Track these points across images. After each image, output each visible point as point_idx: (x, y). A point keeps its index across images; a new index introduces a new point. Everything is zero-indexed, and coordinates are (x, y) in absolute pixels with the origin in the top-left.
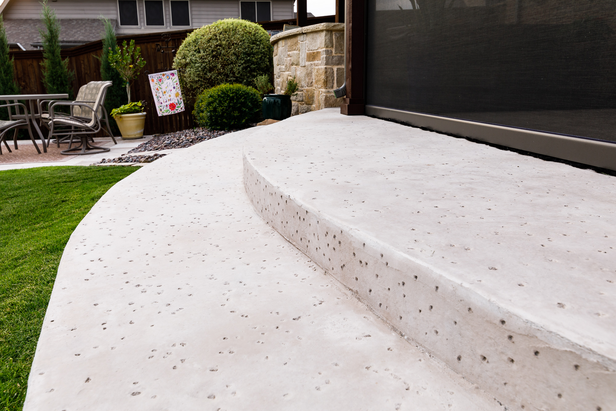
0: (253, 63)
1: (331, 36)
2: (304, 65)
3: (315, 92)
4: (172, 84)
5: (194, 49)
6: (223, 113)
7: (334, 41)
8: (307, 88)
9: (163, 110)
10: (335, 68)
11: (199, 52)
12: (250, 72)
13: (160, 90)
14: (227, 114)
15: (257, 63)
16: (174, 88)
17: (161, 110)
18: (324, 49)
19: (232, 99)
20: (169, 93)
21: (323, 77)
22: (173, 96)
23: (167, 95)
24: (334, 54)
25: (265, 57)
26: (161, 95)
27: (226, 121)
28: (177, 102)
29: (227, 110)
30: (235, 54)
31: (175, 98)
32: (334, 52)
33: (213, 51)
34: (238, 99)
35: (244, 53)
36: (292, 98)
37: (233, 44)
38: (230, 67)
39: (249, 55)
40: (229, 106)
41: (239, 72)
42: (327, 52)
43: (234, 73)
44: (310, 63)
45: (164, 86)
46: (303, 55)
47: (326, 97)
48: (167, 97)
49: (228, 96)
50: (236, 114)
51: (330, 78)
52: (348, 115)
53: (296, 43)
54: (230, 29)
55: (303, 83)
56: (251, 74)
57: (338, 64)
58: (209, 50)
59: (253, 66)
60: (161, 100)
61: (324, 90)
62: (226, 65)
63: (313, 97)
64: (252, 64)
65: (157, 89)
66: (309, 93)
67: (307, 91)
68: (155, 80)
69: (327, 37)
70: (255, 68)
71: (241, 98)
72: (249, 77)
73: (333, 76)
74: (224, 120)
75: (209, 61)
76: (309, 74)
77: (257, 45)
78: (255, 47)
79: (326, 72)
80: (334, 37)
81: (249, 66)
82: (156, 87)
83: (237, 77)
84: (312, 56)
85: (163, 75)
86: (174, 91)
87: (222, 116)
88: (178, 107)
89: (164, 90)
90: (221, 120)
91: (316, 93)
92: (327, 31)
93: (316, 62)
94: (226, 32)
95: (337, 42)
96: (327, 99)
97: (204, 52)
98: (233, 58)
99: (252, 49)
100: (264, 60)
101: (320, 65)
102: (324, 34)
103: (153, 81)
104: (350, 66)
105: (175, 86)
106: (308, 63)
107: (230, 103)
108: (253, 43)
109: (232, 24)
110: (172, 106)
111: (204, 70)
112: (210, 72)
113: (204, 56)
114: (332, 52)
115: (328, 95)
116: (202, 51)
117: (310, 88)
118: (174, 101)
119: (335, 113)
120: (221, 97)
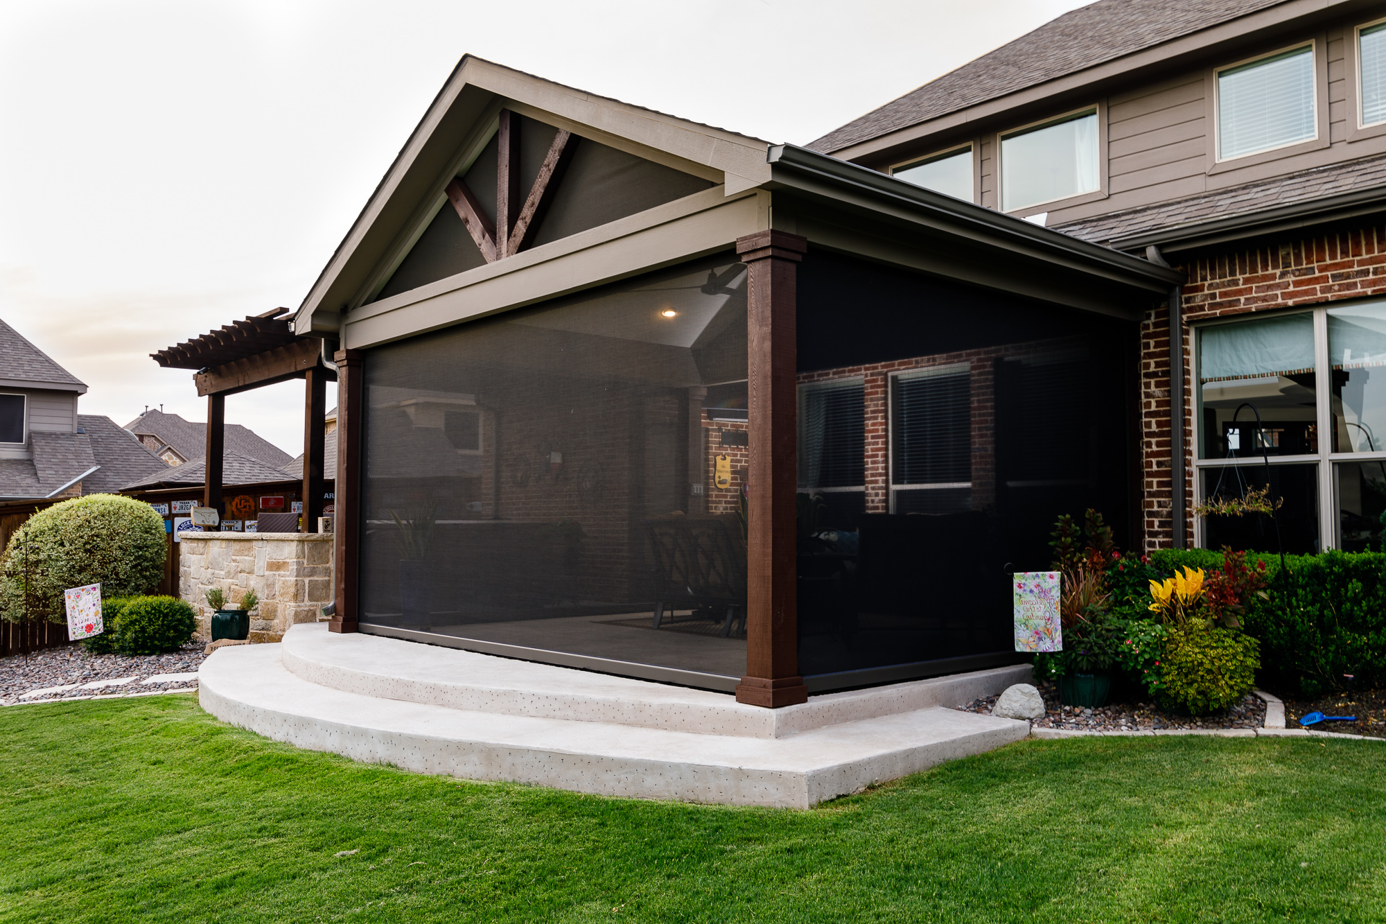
0: (146, 559)
1: (303, 547)
2: (262, 574)
3: (279, 605)
4: (91, 600)
5: (54, 541)
6: (155, 633)
7: (306, 552)
8: (265, 600)
9: (76, 634)
10: (307, 580)
11: (62, 544)
12: (140, 572)
13: (76, 609)
14: (160, 634)
15: (152, 560)
16: (94, 605)
17: (74, 633)
18: (295, 560)
19: (166, 615)
20: (87, 612)
21: (293, 590)
22: (91, 615)
23: (84, 613)
24: (305, 565)
25: (162, 550)
26: (77, 614)
27: (158, 644)
28: (95, 622)
29: (159, 629)
30: (120, 548)
31: (94, 618)
32: (305, 563)
33: (85, 544)
34: (173, 615)
35: (135, 547)
36: (249, 613)
37: (118, 534)
38: (112, 565)
39: (140, 548)
40: (163, 625)
41: (126, 573)
42: (298, 563)
43: (117, 574)
44: (271, 573)
45: (81, 603)
46: (261, 564)
47: (296, 612)
48: (83, 617)
49: (160, 612)
50: (172, 633)
51: (301, 591)
52: (342, 632)
53: (250, 549)
54: (109, 512)
55: (262, 597)
56: (140, 574)
57: (310, 576)
58: (80, 543)
59: (146, 564)
60: (76, 621)
61: (293, 604)
62: (106, 563)
63: (276, 611)
64: (144, 561)
65: (73, 608)
66: (269, 606)
67: (266, 604)
68: (72, 597)
69: (299, 548)
70: (148, 566)
71: (175, 614)
72: (138, 578)
73: (304, 589)
74: (156, 642)
75: (81, 558)
76: (270, 586)
77: (152, 534)
78: (150, 537)
79: (297, 585)
80: (306, 547)
81: (139, 564)
82: (72, 605)
83: (121, 579)
84: (276, 566)
85: (83, 590)
86: (93, 609)
87: (152, 638)
88: (96, 628)
89: (80, 609)
90: (152, 642)
91: (280, 608)
92: (299, 541)
93: (282, 573)
94: (103, 516)
95: (309, 552)
96: (296, 614)
97: (71, 545)
98: (119, 553)
99: (145, 540)
100: (160, 554)
101: (288, 577)
102: (295, 543)
103: (69, 597)
104: (343, 586)
105: (96, 602)
106: (267, 573)
107: (163, 621)
108: (147, 532)
109: (111, 504)
110: (89, 628)
111: (70, 571)
112: (79, 574)
113: (72, 551)
114: (303, 563)
115: (298, 609)
116: (67, 544)
117: (271, 601)
118: (92, 621)
119: (320, 632)
120: (152, 614)
